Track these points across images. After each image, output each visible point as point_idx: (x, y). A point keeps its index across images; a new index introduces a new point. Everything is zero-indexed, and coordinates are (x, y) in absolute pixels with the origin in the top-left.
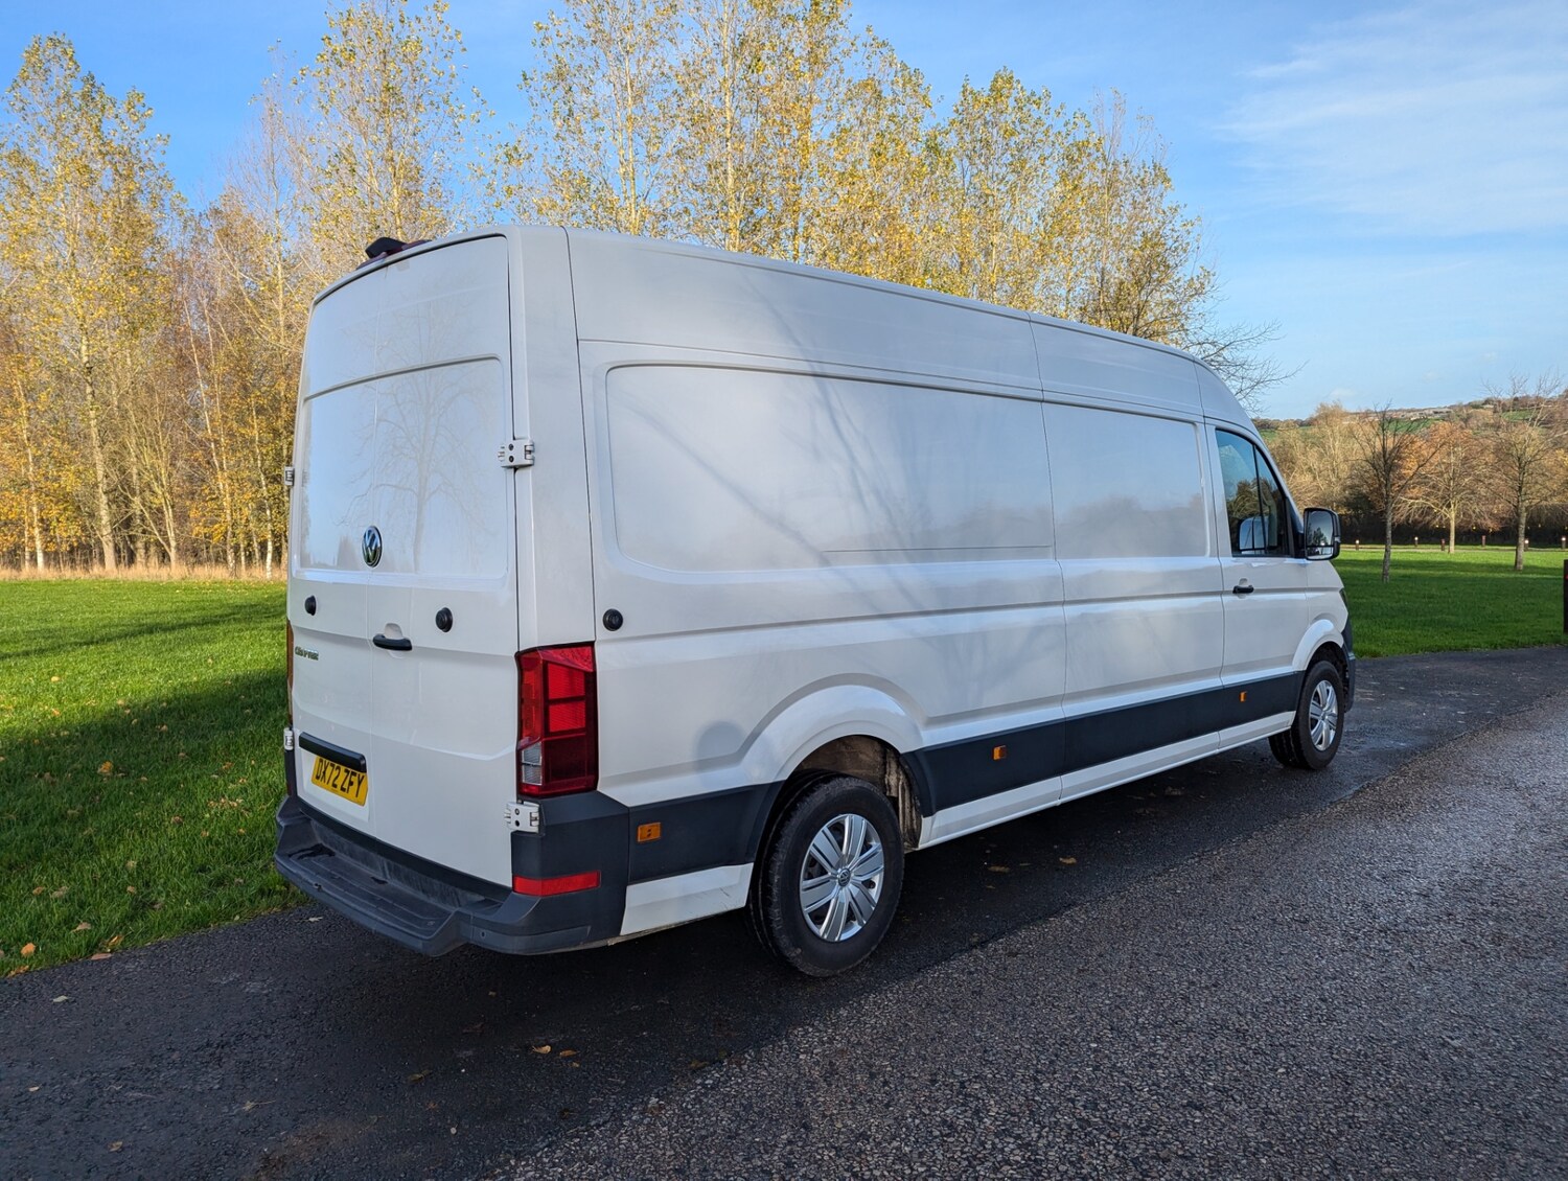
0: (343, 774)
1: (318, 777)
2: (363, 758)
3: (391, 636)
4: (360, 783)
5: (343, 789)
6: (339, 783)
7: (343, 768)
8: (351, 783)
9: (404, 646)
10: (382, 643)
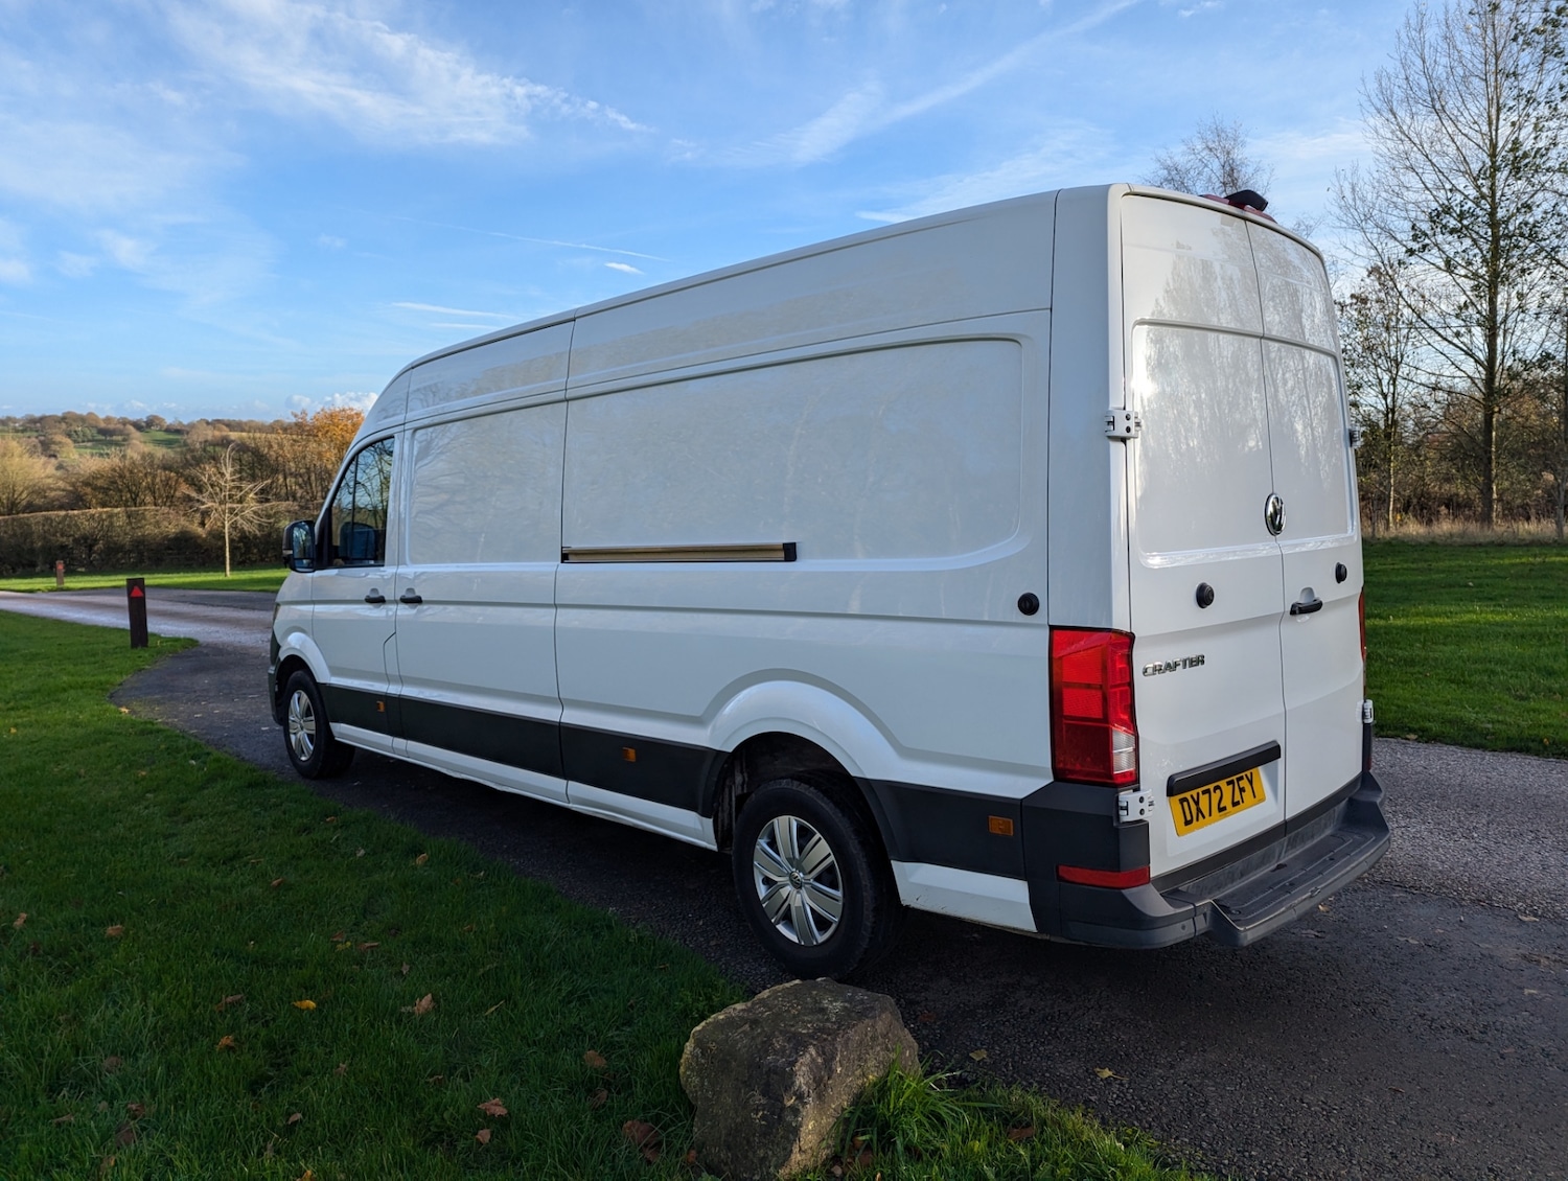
0: (1227, 790)
1: (1187, 823)
2: (1274, 742)
3: (1303, 600)
4: (1251, 782)
5: (1235, 804)
6: (1227, 802)
7: (1222, 783)
8: (1242, 790)
9: (1315, 607)
10: (1297, 610)
